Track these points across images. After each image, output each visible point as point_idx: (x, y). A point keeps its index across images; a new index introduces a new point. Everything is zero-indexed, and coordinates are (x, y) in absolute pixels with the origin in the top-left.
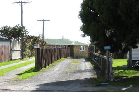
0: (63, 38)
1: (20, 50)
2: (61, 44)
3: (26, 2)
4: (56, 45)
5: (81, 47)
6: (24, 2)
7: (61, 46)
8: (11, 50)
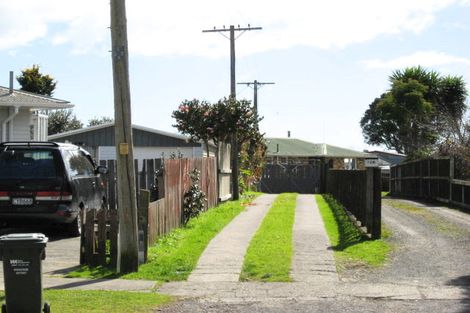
0: (289, 135)
1: (231, 171)
2: (290, 154)
3: (245, 29)
4: (275, 157)
5: (346, 161)
6: (240, 30)
7: (290, 158)
8: (219, 171)
